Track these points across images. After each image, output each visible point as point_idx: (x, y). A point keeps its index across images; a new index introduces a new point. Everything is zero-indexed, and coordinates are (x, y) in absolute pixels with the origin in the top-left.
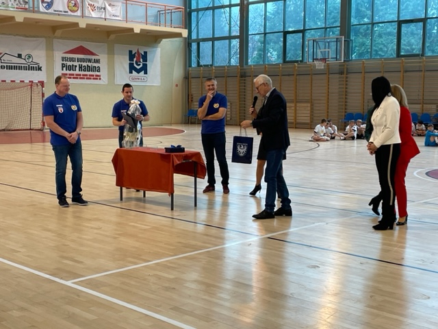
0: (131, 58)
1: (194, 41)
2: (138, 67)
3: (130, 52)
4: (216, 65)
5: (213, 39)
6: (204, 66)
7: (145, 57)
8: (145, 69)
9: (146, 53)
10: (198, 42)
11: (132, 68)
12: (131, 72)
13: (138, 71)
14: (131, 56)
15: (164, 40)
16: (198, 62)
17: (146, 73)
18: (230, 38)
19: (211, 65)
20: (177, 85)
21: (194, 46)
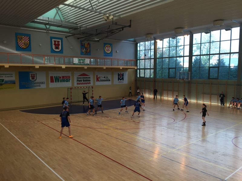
0: (119, 76)
1: (138, 69)
2: (121, 78)
3: (118, 74)
4: (146, 77)
5: (145, 69)
6: (142, 77)
7: (123, 75)
8: (123, 79)
9: (123, 74)
10: (140, 69)
11: (119, 79)
12: (118, 80)
13: (121, 80)
14: (119, 75)
15: (129, 70)
16: (140, 76)
17: (123, 80)
18: (150, 69)
19: (144, 77)
20: (133, 83)
21: (138, 71)
